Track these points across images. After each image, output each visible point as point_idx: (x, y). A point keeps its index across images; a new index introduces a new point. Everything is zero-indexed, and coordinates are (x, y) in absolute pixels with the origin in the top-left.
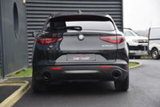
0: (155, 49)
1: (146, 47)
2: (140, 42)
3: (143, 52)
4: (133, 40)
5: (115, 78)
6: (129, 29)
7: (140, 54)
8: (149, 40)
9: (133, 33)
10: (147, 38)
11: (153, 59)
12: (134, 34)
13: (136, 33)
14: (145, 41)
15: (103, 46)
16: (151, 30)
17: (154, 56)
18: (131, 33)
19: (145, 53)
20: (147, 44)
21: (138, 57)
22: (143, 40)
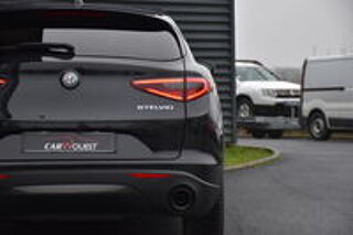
0: (316, 113)
1: (296, 107)
2: (279, 96)
3: (288, 119)
4: (263, 91)
5: (177, 207)
6: (255, 62)
7: (281, 127)
8: (303, 90)
9: (264, 72)
10: (298, 87)
11: (313, 138)
12: (268, 75)
13: (272, 73)
14: (292, 93)
15: (140, 107)
16: (308, 66)
17: (316, 130)
18: (260, 73)
19: (294, 122)
20: (298, 100)
21: (276, 134)
22: (288, 91)
